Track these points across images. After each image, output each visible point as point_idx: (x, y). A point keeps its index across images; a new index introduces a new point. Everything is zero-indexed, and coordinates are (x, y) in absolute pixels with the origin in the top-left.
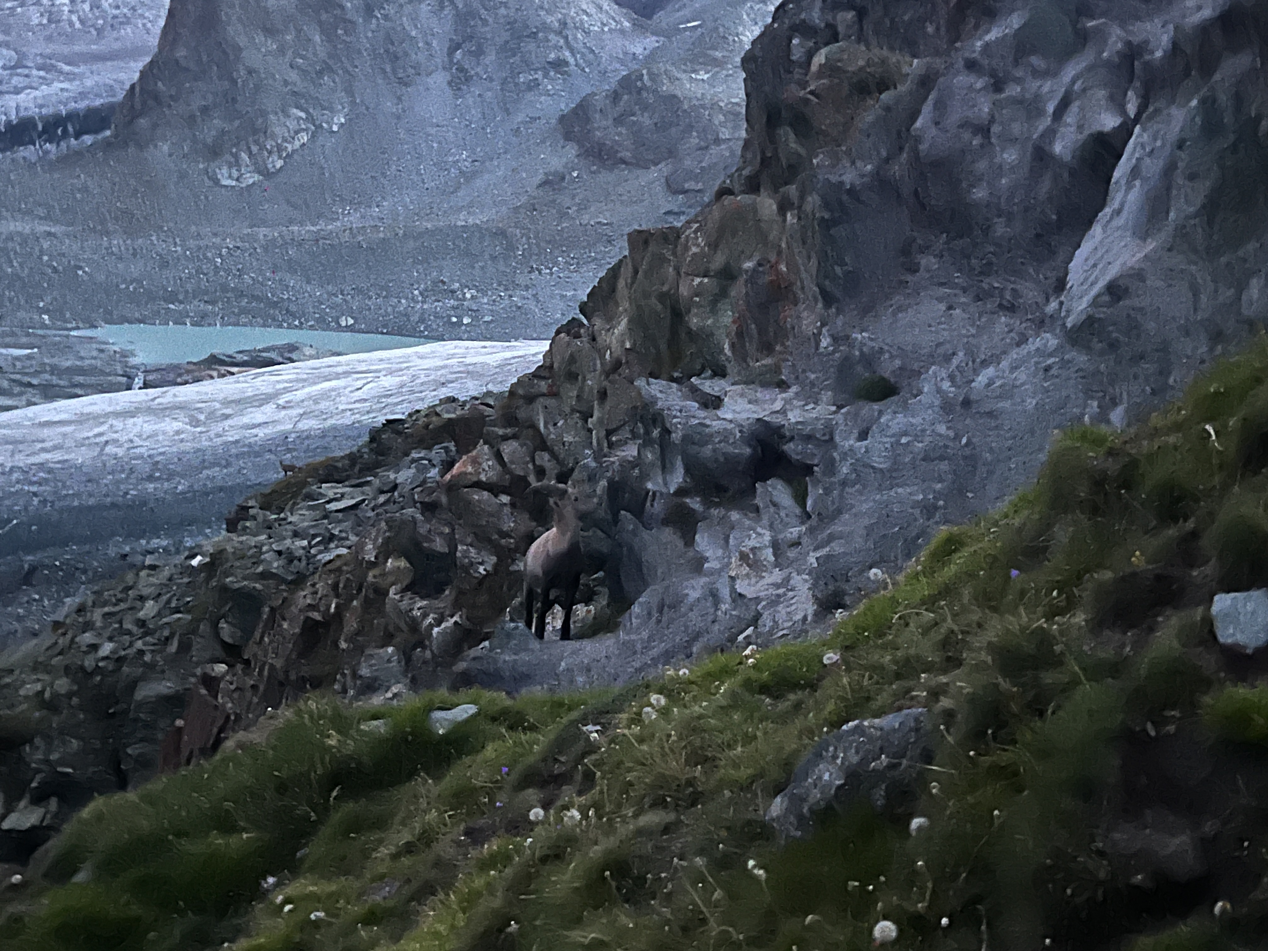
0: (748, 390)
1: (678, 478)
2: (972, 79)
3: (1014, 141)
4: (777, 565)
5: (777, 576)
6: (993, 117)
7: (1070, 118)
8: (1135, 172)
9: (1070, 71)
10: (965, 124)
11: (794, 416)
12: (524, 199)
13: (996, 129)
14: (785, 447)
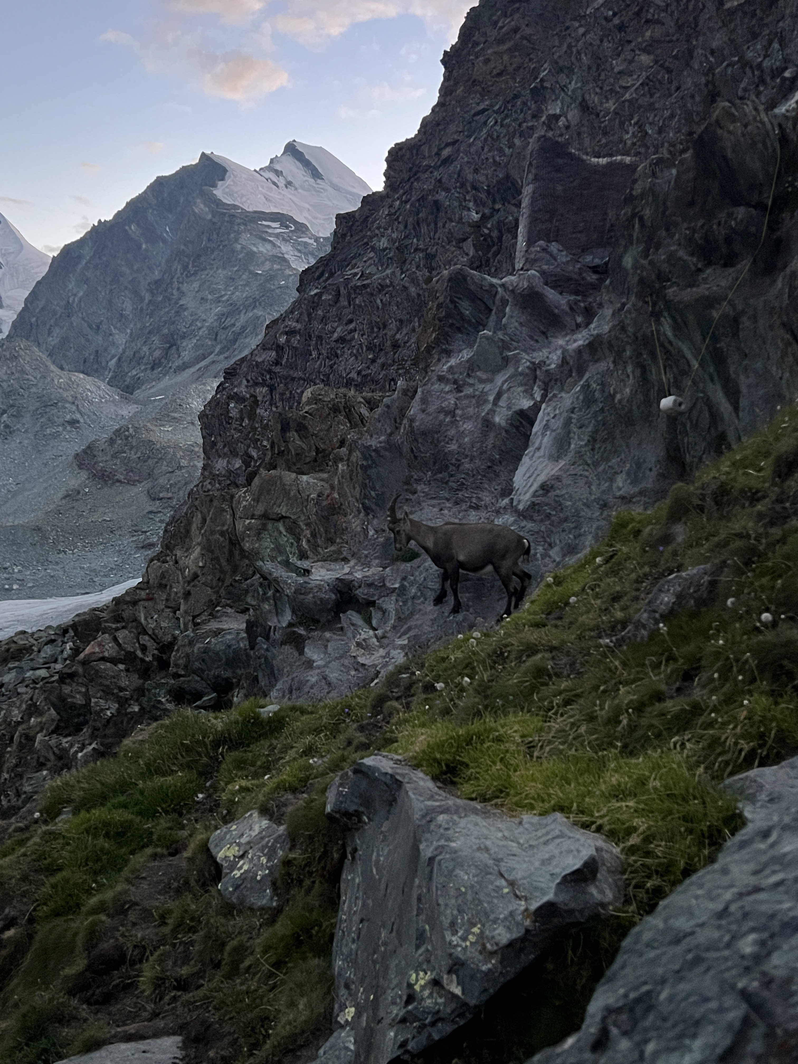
0: (326, 564)
1: (287, 617)
2: (443, 386)
3: (469, 418)
4: (381, 646)
5: (382, 652)
6: (456, 404)
7: (502, 403)
8: (546, 427)
9: (500, 379)
10: (441, 410)
11: (358, 575)
12: (52, 507)
13: (459, 412)
14: (357, 592)
